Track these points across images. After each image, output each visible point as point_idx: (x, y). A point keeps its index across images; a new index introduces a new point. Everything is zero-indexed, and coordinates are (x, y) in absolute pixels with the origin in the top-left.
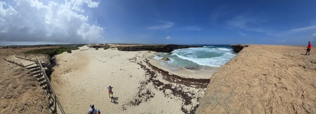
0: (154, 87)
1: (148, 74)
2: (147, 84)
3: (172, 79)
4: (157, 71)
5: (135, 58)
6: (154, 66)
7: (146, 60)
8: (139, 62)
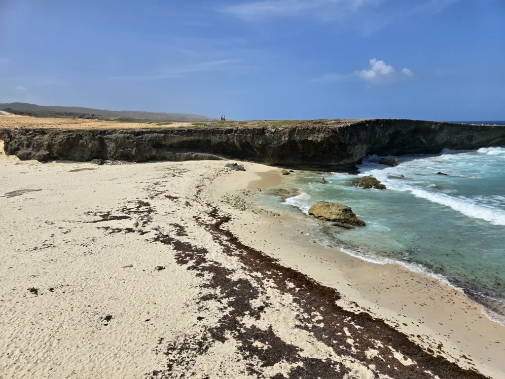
0: (243, 367)
1: (215, 297)
2: (202, 349)
3: (355, 334)
4: (270, 277)
5: (145, 209)
6: (257, 249)
7: (213, 214)
8: (168, 230)
